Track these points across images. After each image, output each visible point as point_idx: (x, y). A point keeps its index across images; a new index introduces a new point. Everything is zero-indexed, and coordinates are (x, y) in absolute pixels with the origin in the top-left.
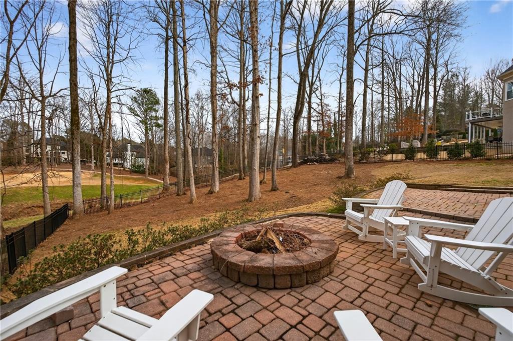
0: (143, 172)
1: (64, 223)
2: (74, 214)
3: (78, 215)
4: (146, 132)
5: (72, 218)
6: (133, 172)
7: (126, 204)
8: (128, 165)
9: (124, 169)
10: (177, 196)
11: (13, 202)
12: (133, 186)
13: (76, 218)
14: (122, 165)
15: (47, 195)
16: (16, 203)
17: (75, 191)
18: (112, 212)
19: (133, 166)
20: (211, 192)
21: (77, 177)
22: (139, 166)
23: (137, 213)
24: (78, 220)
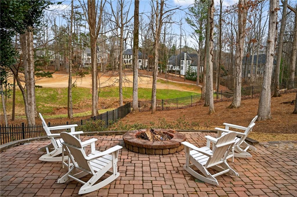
0: (195, 80)
1: (127, 116)
2: (133, 110)
3: (134, 112)
4: (200, 41)
5: (132, 113)
6: (187, 79)
7: (167, 108)
8: (183, 72)
9: (180, 76)
10: (204, 106)
11: (110, 97)
12: (185, 92)
13: (133, 113)
14: (179, 72)
15: (122, 94)
16: (111, 97)
17: (134, 94)
18: (154, 113)
19: (188, 73)
20: (232, 107)
21: (136, 84)
22: (193, 74)
23: (168, 116)
24: (134, 115)
